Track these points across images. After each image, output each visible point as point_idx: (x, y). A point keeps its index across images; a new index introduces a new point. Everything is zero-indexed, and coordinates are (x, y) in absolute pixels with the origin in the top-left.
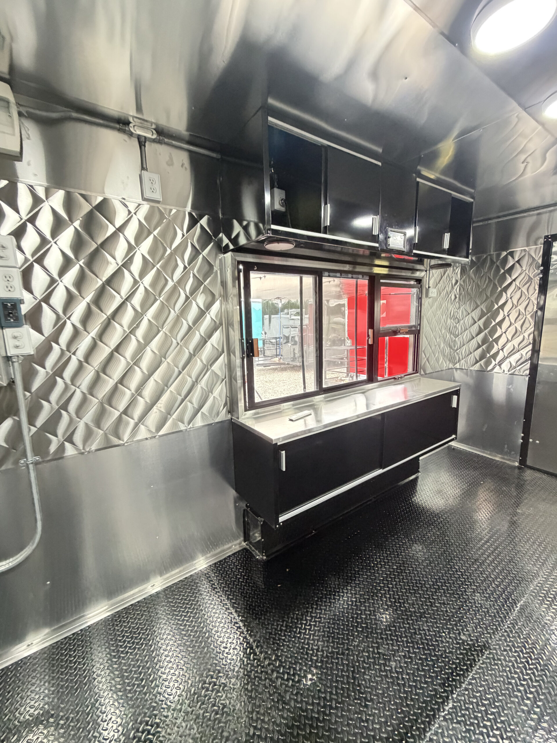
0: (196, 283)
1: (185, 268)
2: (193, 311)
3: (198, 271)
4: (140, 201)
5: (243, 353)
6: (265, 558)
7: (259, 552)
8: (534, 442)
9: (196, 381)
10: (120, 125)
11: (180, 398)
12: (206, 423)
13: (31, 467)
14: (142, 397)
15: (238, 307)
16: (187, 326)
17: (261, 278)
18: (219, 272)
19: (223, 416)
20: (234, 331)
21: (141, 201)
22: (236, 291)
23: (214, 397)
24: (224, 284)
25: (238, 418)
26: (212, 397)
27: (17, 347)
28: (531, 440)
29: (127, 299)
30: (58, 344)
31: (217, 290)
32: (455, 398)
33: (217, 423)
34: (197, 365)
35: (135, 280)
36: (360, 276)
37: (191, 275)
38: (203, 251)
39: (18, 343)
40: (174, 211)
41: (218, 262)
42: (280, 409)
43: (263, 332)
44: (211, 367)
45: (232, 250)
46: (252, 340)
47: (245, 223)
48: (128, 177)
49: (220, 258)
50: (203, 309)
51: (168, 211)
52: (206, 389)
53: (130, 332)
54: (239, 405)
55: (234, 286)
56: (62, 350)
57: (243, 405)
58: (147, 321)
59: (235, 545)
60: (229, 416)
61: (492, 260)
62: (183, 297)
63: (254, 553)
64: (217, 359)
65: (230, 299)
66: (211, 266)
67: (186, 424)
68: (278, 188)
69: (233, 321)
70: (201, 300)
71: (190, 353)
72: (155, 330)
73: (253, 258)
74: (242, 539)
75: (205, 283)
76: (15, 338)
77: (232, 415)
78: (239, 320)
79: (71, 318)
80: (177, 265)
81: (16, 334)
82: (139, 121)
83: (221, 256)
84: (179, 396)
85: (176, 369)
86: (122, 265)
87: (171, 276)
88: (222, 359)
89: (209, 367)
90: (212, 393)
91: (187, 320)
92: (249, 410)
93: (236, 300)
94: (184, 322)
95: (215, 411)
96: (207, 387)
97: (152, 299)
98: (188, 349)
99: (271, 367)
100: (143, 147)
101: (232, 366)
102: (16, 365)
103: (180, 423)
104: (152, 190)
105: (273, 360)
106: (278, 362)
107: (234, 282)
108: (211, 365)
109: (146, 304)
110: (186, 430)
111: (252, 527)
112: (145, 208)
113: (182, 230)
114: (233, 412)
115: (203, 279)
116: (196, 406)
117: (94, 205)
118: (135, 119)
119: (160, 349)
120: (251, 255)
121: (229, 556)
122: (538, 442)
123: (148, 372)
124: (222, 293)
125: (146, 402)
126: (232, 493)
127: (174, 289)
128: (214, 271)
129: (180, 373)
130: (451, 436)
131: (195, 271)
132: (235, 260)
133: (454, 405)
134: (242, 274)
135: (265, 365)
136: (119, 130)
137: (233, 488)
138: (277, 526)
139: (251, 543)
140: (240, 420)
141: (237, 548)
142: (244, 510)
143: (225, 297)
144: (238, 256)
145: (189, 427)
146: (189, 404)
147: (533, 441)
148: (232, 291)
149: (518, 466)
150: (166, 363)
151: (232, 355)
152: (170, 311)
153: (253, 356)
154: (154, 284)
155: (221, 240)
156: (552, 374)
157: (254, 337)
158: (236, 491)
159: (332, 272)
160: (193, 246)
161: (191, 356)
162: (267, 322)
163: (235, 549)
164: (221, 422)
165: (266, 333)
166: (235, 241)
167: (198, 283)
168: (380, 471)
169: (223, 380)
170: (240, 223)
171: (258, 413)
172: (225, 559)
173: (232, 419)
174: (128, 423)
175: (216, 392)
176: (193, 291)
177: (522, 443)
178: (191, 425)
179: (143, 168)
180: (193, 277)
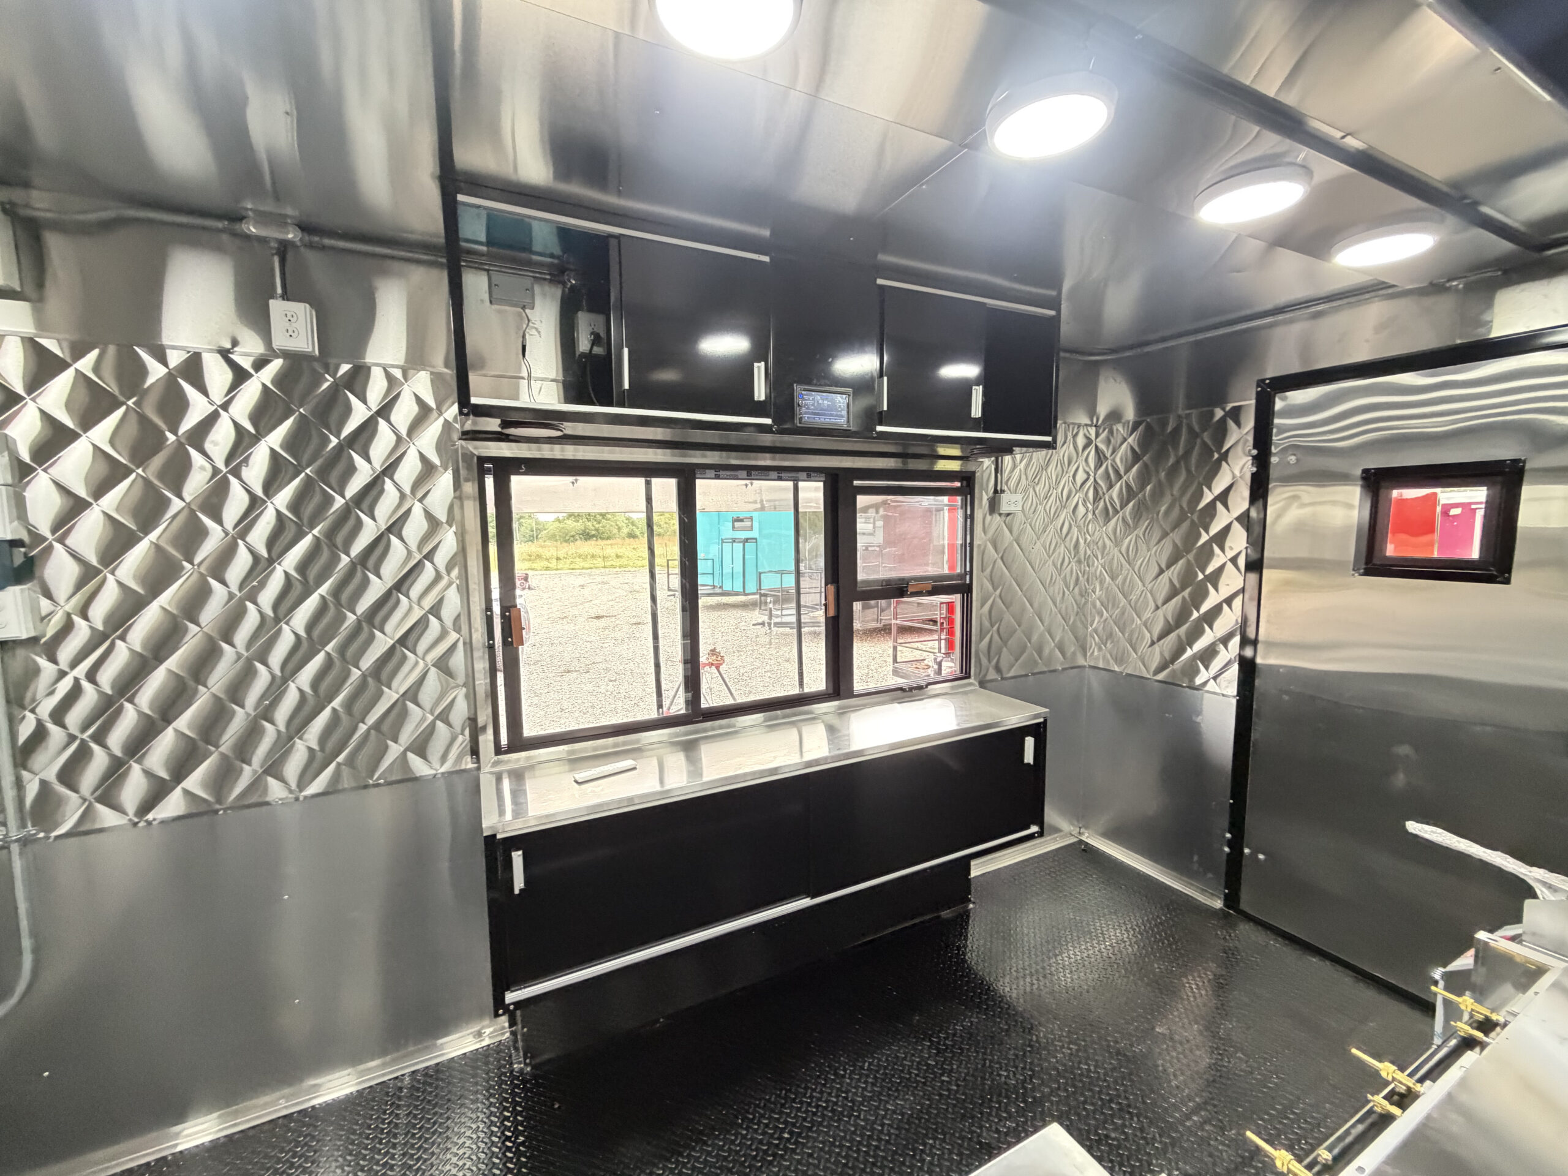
0: (396, 500)
1: (373, 472)
4: (268, 352)
6: (528, 1069)
8: (1254, 854)
13: (15, 847)
14: (267, 721)
28: (1247, 851)
29: (236, 536)
30: (85, 618)
32: (1029, 742)
33: (444, 775)
35: (252, 495)
36: (803, 475)
37: (388, 483)
38: (412, 439)
40: (345, 367)
41: (446, 457)
49: (452, 449)
50: (412, 549)
51: (332, 368)
53: (244, 597)
56: (93, 629)
57: (492, 744)
58: (282, 574)
61: (1191, 429)
62: (368, 529)
66: (431, 467)
68: (591, 310)
72: (300, 591)
79: (117, 573)
80: (352, 468)
86: (229, 472)
87: (338, 489)
91: (378, 576)
92: (507, 753)
94: (372, 577)
97: (293, 532)
100: (275, 258)
104: (290, 333)
109: (278, 545)
113: (365, 401)
115: (413, 491)
117: (173, 367)
122: (1261, 857)
125: (278, 730)
127: (348, 513)
130: (1028, 828)
132: (472, 455)
133: (1029, 757)
144: (477, 447)
147: (1251, 854)
149: (1221, 909)
150: (323, 653)
152: (337, 555)
154: (297, 505)
156: (1286, 697)
159: (720, 471)
168: (805, 902)
176: (391, 516)
177: (1228, 855)
179: (274, 295)
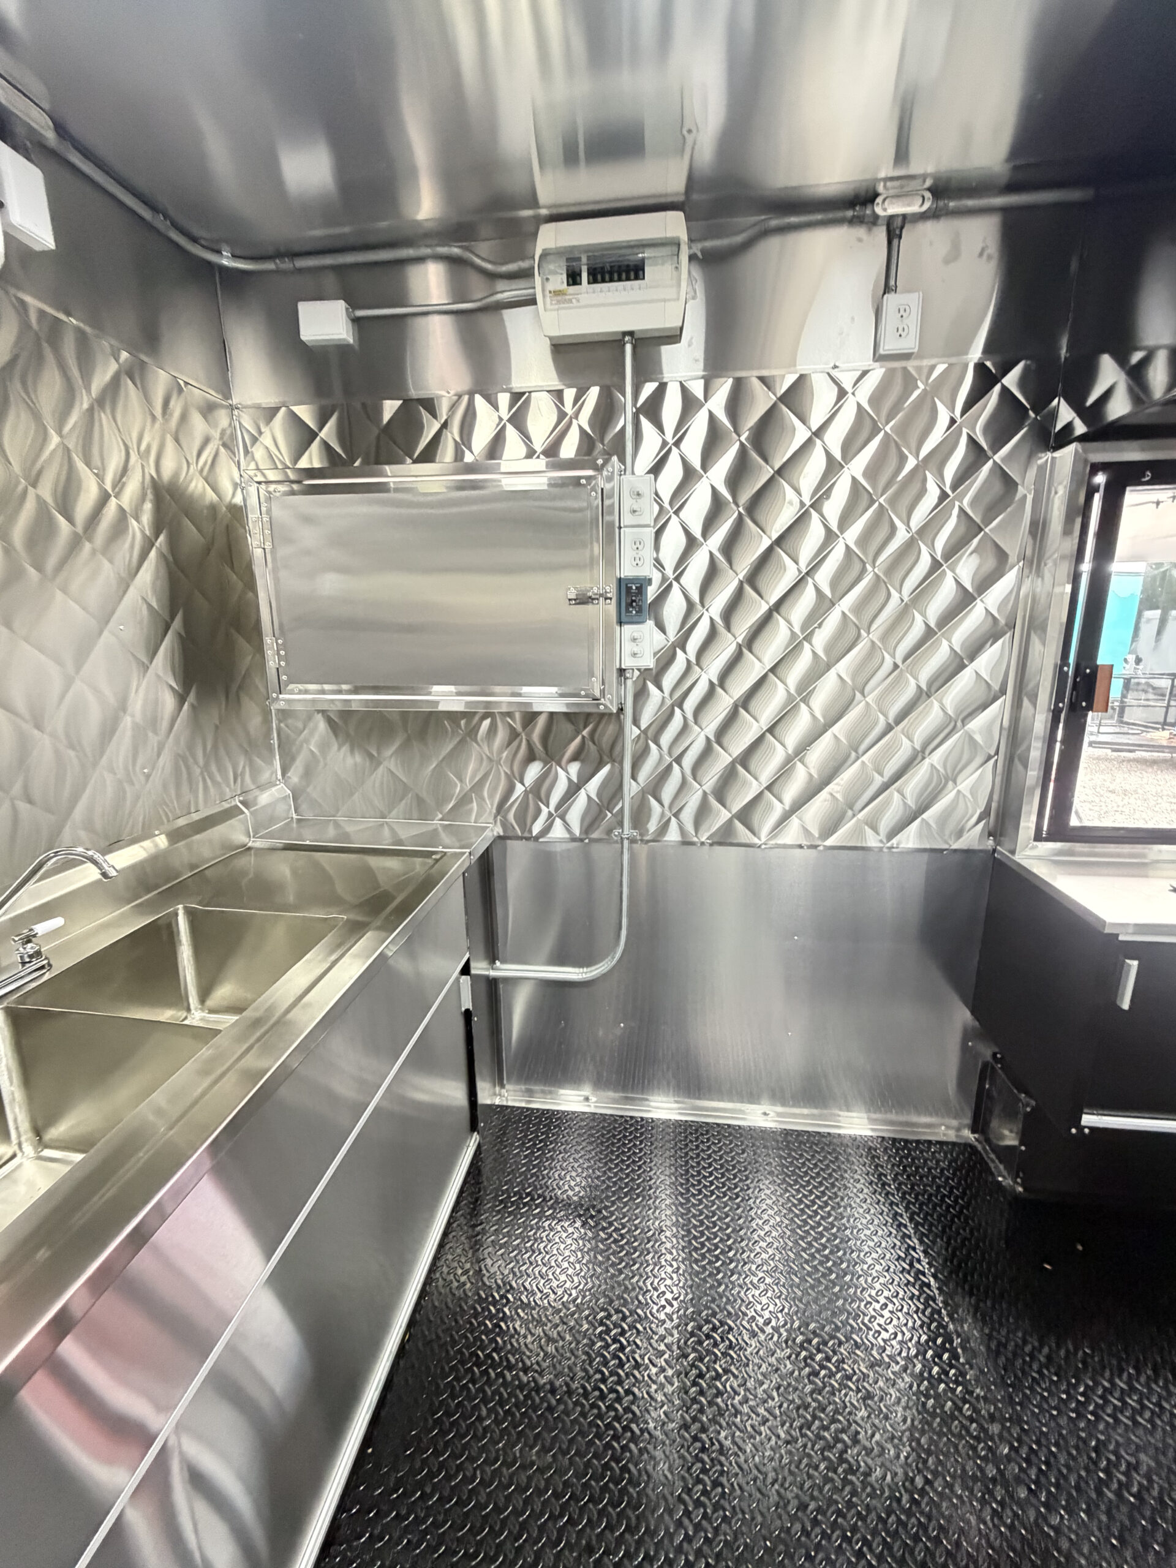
0: (962, 529)
1: (944, 496)
2: (945, 594)
3: (972, 504)
4: (867, 362)
5: (1060, 697)
6: (1020, 1189)
7: (1005, 1168)
9: (923, 751)
10: (854, 210)
11: (878, 781)
12: (928, 846)
13: (626, 843)
14: (803, 763)
15: (1068, 588)
16: (924, 626)
17: (1158, 503)
18: (1030, 498)
19: (973, 838)
20: (1044, 644)
21: (871, 362)
22: (1072, 544)
23: (959, 792)
24: (1038, 529)
25: (1013, 852)
26: (955, 792)
27: (634, 655)
29: (807, 573)
30: (685, 651)
31: (1015, 542)
33: (955, 851)
34: (931, 717)
35: (828, 530)
37: (956, 511)
38: (995, 453)
39: (636, 650)
40: (940, 368)
41: (1032, 473)
42: (1144, 856)
43: (1132, 658)
44: (964, 725)
45: (1082, 439)
46: (1095, 669)
47: (1137, 357)
48: (853, 319)
49: (1040, 462)
50: (970, 590)
51: (925, 371)
52: (942, 770)
53: (804, 638)
54: (1022, 824)
55: (1067, 531)
56: (688, 661)
57: (1033, 826)
58: (840, 614)
59: (948, 1127)
60: (990, 843)
62: (925, 562)
63: (992, 1165)
64: (985, 706)
65: (1050, 564)
66: (1009, 484)
67: (883, 835)
69: (1047, 619)
70: (967, 568)
71: (919, 687)
72: (852, 633)
73: (1143, 450)
74: (968, 1121)
75: (987, 530)
76: (634, 640)
77: (998, 843)
78: (1064, 619)
79: (710, 609)
80: (923, 491)
81: (636, 635)
82: (896, 183)
83: (1046, 457)
84: (876, 775)
85: (882, 718)
86: (812, 506)
87: (904, 516)
88: (997, 709)
89: (959, 724)
90: (955, 782)
91: (923, 614)
92: (1047, 840)
93: (1065, 569)
94: (918, 618)
95: (951, 825)
96: (945, 769)
97: (857, 567)
98: (916, 679)
99: (1140, 754)
100: (895, 242)
101: (1020, 730)
102: (629, 683)
103: (869, 831)
104: (900, 331)
105: (1149, 736)
106: (1165, 743)
107: (1069, 520)
108: (964, 721)
109: (841, 583)
110: (881, 849)
111: (997, 1111)
112: (877, 374)
113: (952, 409)
114: (1001, 835)
115: (983, 521)
116: (911, 802)
117: (779, 395)
118: (889, 184)
119: (856, 673)
120: (1135, 444)
121: (930, 1142)
123: (824, 717)
124: (1029, 552)
125: (811, 775)
126: (963, 1016)
127: (910, 546)
128: (1018, 496)
129: (889, 729)
131: (966, 502)
132: (1086, 461)
134: (1097, 500)
135: (1116, 748)
136: (852, 222)
137: (967, 1006)
138: (1074, 1131)
139: (988, 1141)
140: (1017, 858)
141: (951, 1136)
142: (985, 1065)
143: (1034, 562)
144: (1097, 451)
145: (889, 845)
146: (896, 795)
148: (1059, 544)
150: (863, 703)
151: (1026, 702)
152: (889, 595)
153: (1090, 707)
154: (864, 539)
155: (1054, 415)
157: (1102, 659)
158: (973, 1013)
160: (972, 441)
161: (922, 695)
162: (1148, 630)
163: (944, 1135)
164: (967, 852)
165: (1138, 661)
166: (1092, 414)
167: (970, 528)
169: (989, 758)
170: (1121, 360)
171: (1071, 853)
172: (918, 1142)
173: (994, 851)
174: (770, 807)
175: (965, 784)
176: (953, 550)
178: (894, 841)
179: (887, 289)
180: (959, 516)
